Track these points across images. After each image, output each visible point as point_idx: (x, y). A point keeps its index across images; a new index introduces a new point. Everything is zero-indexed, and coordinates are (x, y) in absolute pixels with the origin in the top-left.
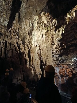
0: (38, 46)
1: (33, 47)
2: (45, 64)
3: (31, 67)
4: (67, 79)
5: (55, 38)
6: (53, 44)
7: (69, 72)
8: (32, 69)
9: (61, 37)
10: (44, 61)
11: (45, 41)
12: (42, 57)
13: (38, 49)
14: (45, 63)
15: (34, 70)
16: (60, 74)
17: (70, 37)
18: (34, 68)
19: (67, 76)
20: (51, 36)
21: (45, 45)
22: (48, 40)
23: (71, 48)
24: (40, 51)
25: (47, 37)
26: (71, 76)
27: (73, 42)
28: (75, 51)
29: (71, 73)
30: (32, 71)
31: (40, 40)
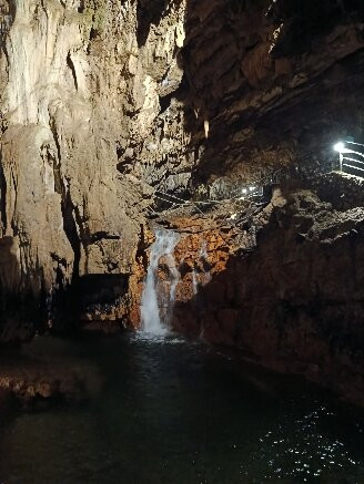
0: (45, 120)
1: (18, 125)
2: (81, 214)
3: (10, 232)
4: (206, 282)
5: (137, 79)
6: (130, 108)
7: (219, 252)
8: (17, 241)
9: (176, 75)
10: (76, 200)
11: (87, 95)
12: (68, 180)
13: (45, 134)
14: (81, 209)
15: (22, 244)
16: (177, 260)
17: (220, 72)
18: (24, 234)
19: (208, 267)
20: (120, 67)
21: (84, 114)
22: (104, 88)
23: (238, 137)
24: (58, 147)
25: (96, 69)
26: (222, 266)
27: (243, 106)
28: (256, 150)
29: (224, 254)
30: (17, 252)
31: (57, 86)
